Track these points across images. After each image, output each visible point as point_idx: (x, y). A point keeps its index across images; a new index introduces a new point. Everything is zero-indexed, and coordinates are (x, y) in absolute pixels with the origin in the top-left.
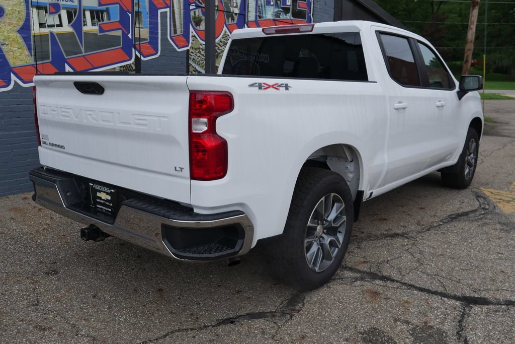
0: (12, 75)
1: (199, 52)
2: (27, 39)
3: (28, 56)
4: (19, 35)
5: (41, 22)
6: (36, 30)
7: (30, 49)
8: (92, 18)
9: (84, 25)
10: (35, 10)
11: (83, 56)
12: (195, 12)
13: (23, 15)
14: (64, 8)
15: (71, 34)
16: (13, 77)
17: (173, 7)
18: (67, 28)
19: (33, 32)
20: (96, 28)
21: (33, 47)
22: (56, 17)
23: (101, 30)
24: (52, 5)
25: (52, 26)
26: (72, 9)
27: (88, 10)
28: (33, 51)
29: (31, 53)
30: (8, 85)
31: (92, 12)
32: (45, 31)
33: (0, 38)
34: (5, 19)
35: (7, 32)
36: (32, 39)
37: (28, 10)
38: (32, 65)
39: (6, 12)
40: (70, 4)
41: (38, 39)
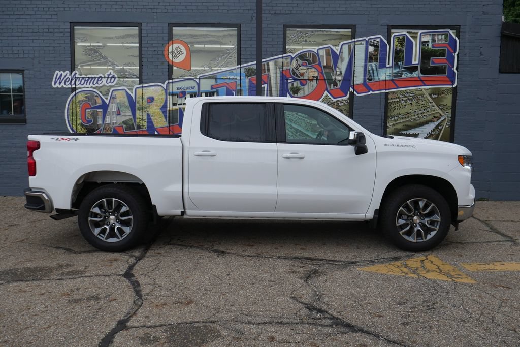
0: (155, 132)
2: (164, 113)
3: (164, 122)
4: (161, 111)
5: (174, 103)
6: (171, 107)
7: (166, 118)
10: (171, 97)
12: (293, 85)
13: (164, 99)
14: (188, 94)
17: (270, 83)
19: (168, 108)
21: (167, 117)
22: (184, 99)
24: (181, 92)
25: (181, 104)
26: (193, 93)
27: (203, 93)
29: (166, 120)
31: (206, 94)
32: (176, 107)
33: (151, 113)
34: (154, 103)
35: (155, 110)
36: (168, 112)
37: (166, 97)
38: (167, 127)
39: (155, 99)
40: (192, 90)
41: (171, 112)
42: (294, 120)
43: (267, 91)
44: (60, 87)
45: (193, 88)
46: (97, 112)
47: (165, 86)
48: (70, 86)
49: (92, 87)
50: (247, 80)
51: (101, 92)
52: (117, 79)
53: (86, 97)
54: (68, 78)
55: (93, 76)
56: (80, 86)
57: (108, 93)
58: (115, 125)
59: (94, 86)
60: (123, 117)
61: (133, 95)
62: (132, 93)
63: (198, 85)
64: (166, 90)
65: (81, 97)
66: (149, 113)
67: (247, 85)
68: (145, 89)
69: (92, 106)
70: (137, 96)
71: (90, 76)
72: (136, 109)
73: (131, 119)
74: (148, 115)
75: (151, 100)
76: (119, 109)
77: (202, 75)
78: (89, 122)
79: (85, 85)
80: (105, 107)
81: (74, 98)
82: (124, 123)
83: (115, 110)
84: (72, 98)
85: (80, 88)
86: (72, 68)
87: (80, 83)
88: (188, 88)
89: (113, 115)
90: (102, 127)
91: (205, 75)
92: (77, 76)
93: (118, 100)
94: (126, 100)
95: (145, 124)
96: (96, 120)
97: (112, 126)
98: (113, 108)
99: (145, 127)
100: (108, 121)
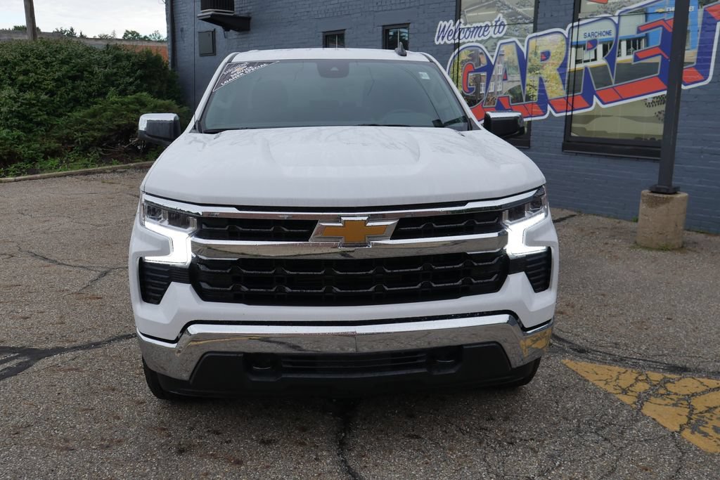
0: (549, 105)
2: (562, 75)
3: (562, 90)
4: (558, 73)
5: (578, 59)
6: (572, 66)
7: (564, 84)
8: (628, 47)
9: (618, 56)
10: (574, 49)
11: (613, 87)
13: (564, 54)
14: (600, 43)
15: (605, 67)
16: (549, 108)
18: (601, 61)
19: (568, 68)
20: (631, 57)
21: (566, 82)
22: (592, 52)
23: (636, 58)
24: (590, 42)
25: (588, 61)
26: (608, 42)
27: (624, 40)
28: (566, 85)
29: (564, 87)
30: (545, 114)
31: (628, 41)
32: (580, 66)
33: (544, 76)
34: (550, 61)
35: (550, 71)
36: (567, 74)
37: (567, 50)
38: (564, 98)
39: (552, 55)
40: (607, 37)
41: (572, 74)
44: (442, 43)
45: (609, 33)
46: (480, 76)
47: (566, 32)
48: (452, 41)
49: (477, 41)
50: (700, 12)
51: (486, 48)
52: (506, 27)
53: (470, 56)
54: (451, 30)
55: (479, 25)
56: (464, 40)
57: (495, 49)
58: (500, 95)
59: (480, 39)
60: (511, 83)
61: (524, 50)
62: (523, 46)
63: (617, 26)
64: (567, 39)
65: (464, 56)
66: (542, 76)
67: (700, 20)
68: (540, 39)
69: (476, 68)
70: (530, 51)
71: (475, 25)
72: (527, 71)
73: (520, 86)
74: (541, 80)
75: (546, 55)
76: (506, 71)
77: (624, 9)
78: (471, 90)
79: (469, 39)
80: (489, 68)
81: (456, 59)
82: (511, 91)
83: (501, 73)
84: (454, 57)
85: (464, 43)
86: (457, 16)
87: (465, 36)
88: (601, 34)
89: (498, 80)
90: (485, 98)
91: (630, 10)
92: (462, 26)
93: (505, 59)
94: (515, 57)
95: (536, 93)
96: (478, 86)
97: (496, 97)
98: (498, 70)
99: (535, 99)
100: (491, 89)
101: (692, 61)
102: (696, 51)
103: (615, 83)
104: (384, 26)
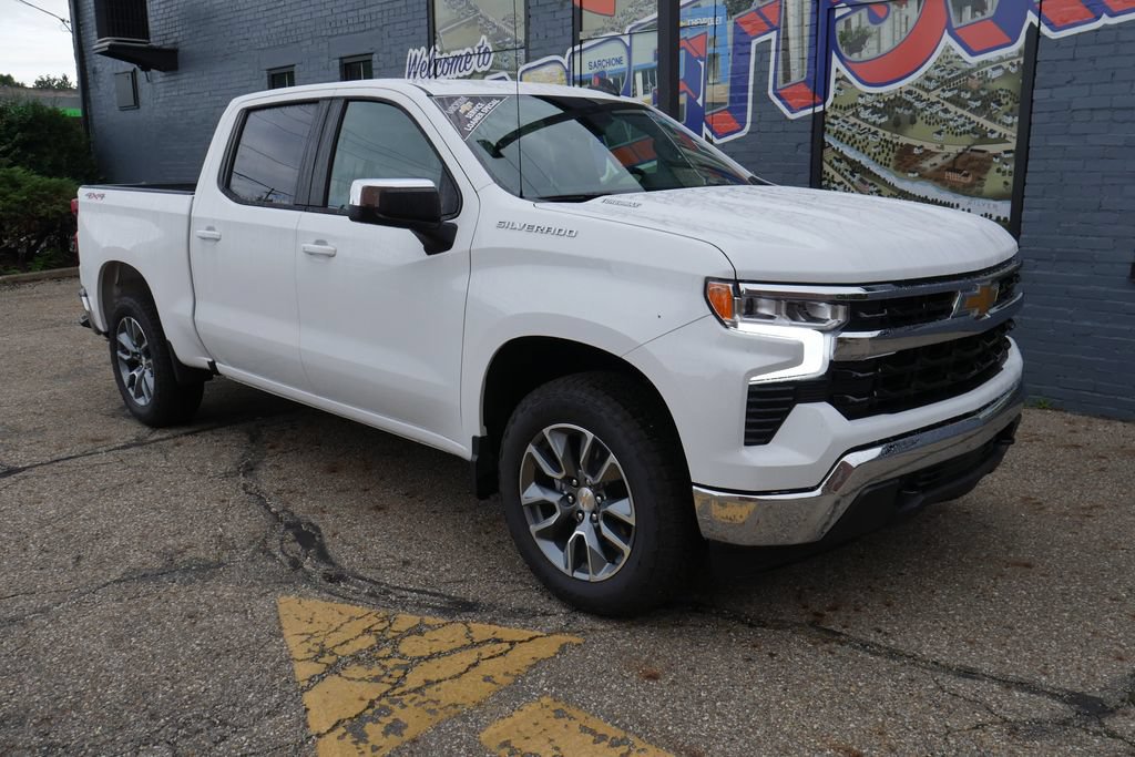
1: (856, 115)
8: (645, 82)
12: (848, 23)
17: (786, 26)
20: (650, 97)
26: (619, 74)
27: (638, 71)
31: (644, 73)
40: (619, 66)
42: (849, 134)
43: (777, 50)
45: (619, 61)
47: (565, 62)
50: (730, 25)
52: (493, 55)
55: (458, 53)
59: (461, 75)
63: (629, 49)
64: (567, 72)
67: (730, 38)
68: (533, 72)
71: (453, 54)
77: (636, 23)
86: (431, 40)
88: (609, 63)
91: (640, 25)
92: (438, 56)
101: (724, 101)
102: (728, 85)
103: (632, 138)
104: (341, 58)
